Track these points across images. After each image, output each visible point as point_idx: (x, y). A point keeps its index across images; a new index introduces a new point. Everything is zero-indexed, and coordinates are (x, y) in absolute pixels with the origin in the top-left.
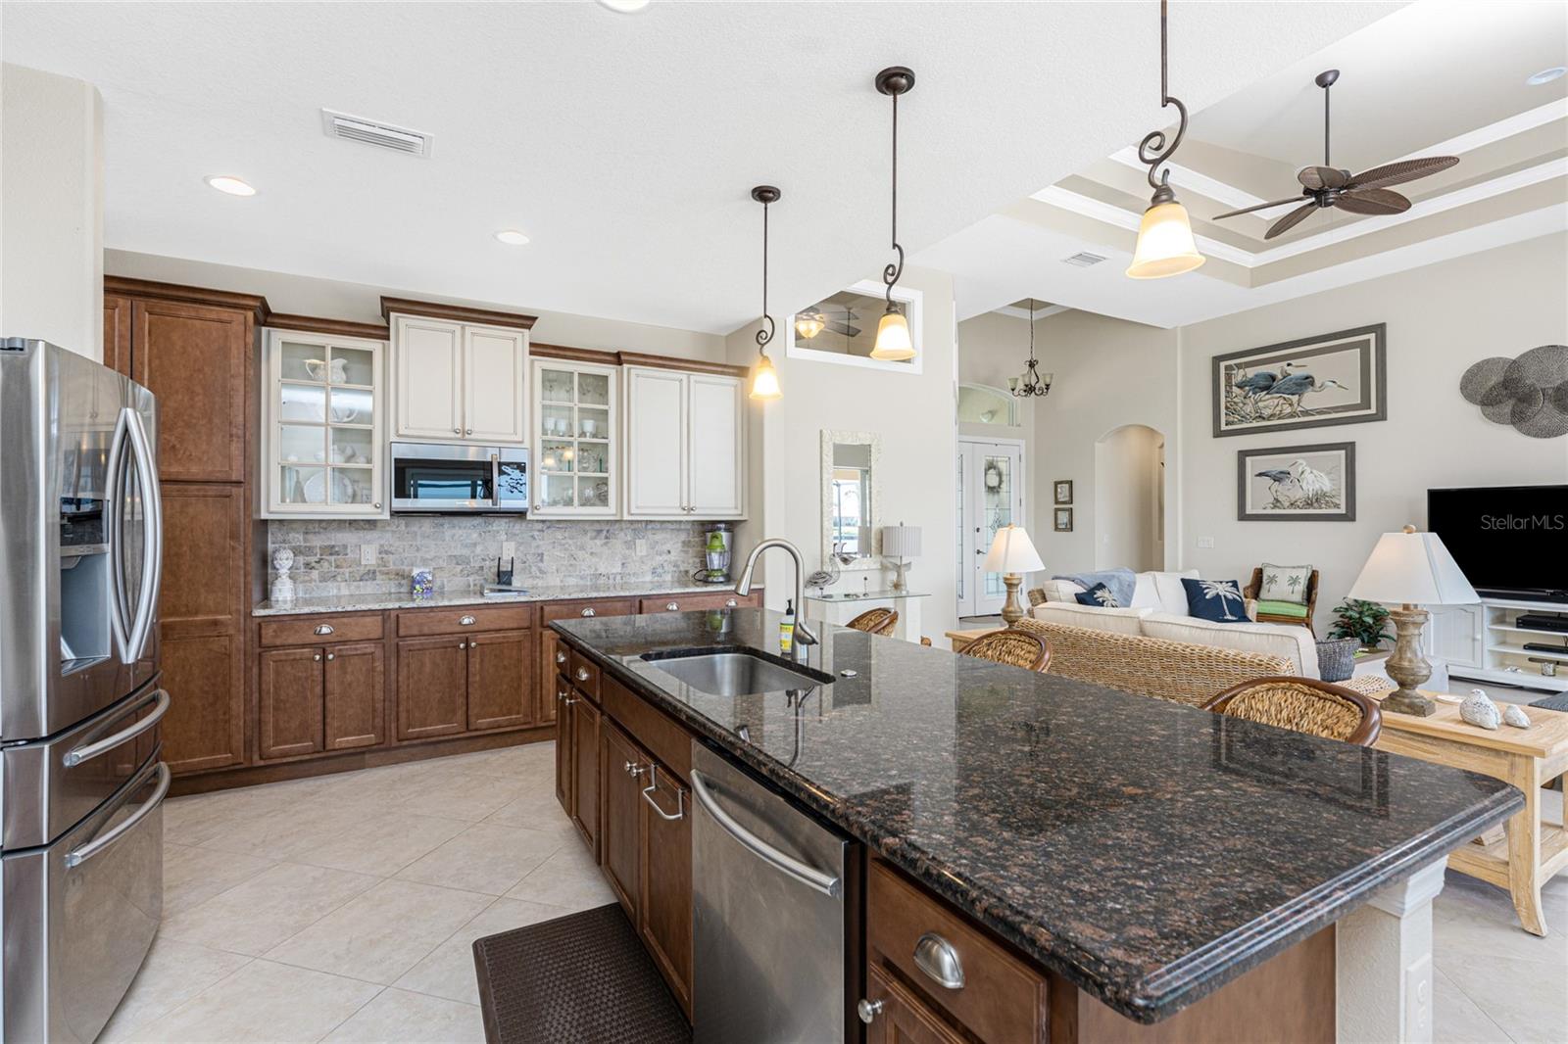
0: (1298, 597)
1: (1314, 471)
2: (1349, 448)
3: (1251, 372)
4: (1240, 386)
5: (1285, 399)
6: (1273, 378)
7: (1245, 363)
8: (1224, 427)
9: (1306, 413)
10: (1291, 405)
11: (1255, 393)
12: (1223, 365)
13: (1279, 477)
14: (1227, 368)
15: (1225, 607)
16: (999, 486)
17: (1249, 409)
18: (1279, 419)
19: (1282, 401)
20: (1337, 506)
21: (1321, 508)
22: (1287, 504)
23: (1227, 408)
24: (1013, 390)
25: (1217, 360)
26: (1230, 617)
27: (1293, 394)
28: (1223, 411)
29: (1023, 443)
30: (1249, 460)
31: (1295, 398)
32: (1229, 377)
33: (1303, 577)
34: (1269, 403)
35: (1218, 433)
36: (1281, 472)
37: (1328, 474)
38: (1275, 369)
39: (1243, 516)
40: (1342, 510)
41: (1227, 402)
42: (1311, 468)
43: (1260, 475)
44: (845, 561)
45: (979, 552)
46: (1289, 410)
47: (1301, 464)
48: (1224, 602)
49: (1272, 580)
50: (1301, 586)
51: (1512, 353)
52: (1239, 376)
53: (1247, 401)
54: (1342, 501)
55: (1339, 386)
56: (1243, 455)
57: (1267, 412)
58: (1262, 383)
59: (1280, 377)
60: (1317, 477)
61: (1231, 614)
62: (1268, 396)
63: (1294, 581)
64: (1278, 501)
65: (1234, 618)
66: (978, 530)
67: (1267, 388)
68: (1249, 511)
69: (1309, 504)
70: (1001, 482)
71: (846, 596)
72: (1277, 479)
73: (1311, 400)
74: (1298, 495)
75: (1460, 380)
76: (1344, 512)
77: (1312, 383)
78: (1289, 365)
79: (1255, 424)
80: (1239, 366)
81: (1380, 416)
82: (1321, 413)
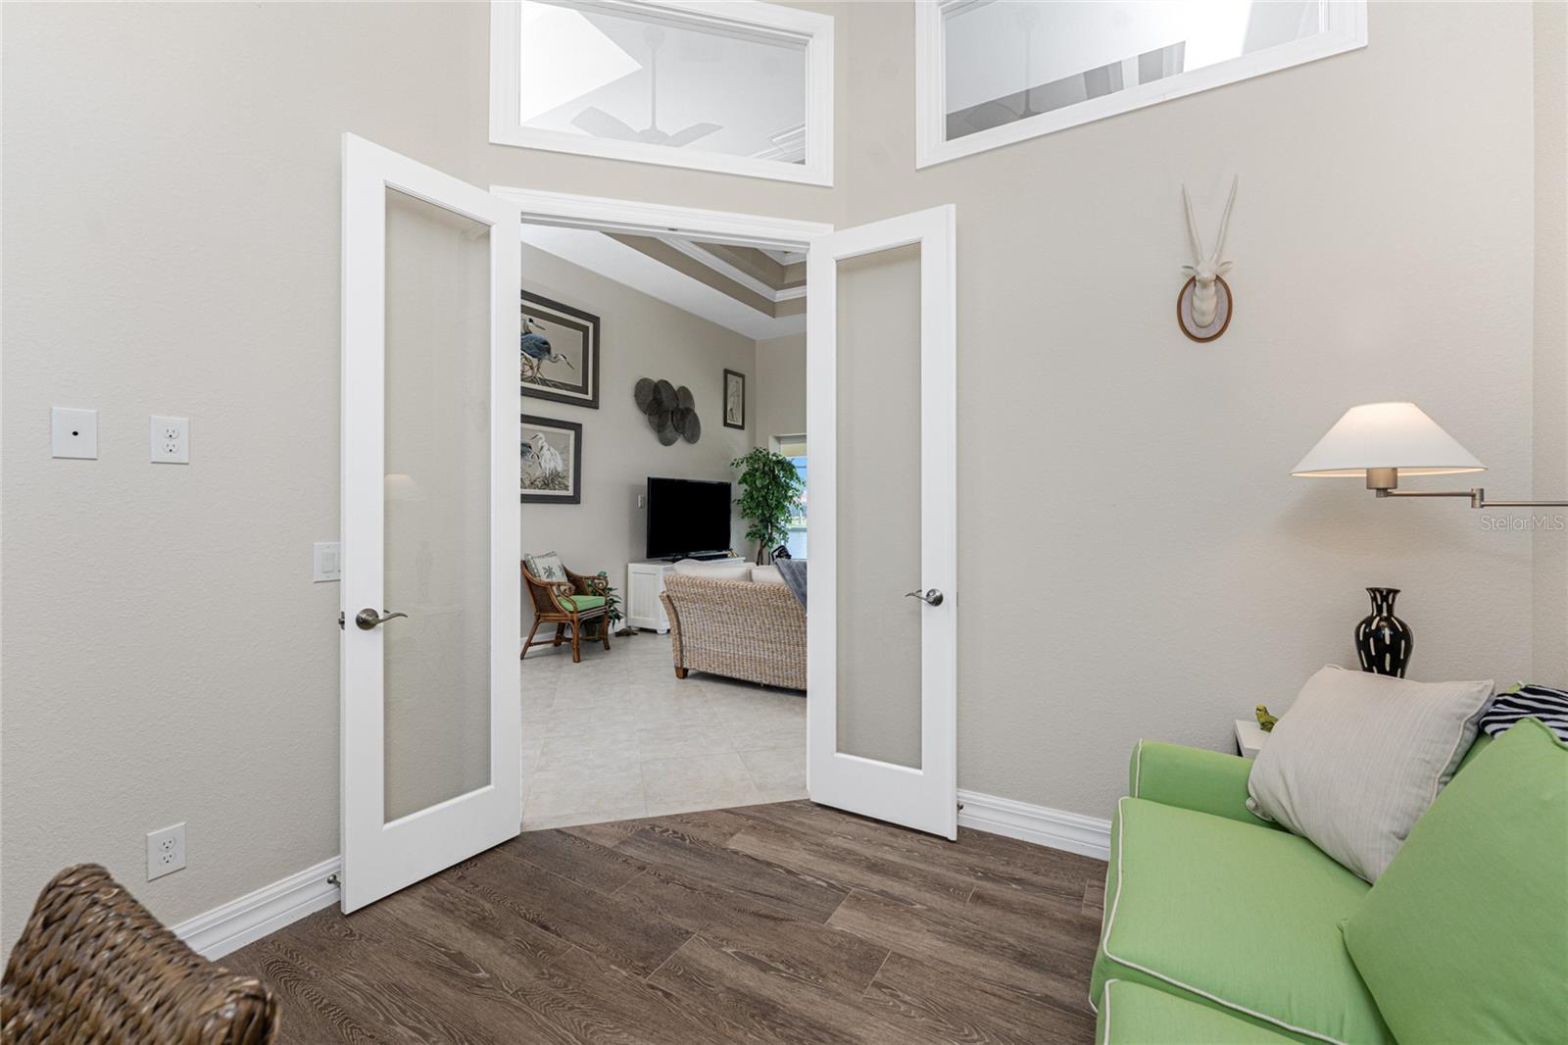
1: (551, 449)
2: (577, 428)
9: (544, 382)
10: (532, 368)
20: (566, 488)
21: (554, 489)
27: (533, 356)
31: (535, 361)
36: (524, 444)
40: (570, 492)
42: (549, 445)
47: (541, 438)
51: (654, 379)
54: (571, 483)
55: (568, 363)
60: (553, 455)
69: (546, 485)
73: (550, 370)
75: (635, 389)
76: (572, 494)
77: (548, 351)
78: (531, 321)
81: (594, 404)
82: (555, 385)
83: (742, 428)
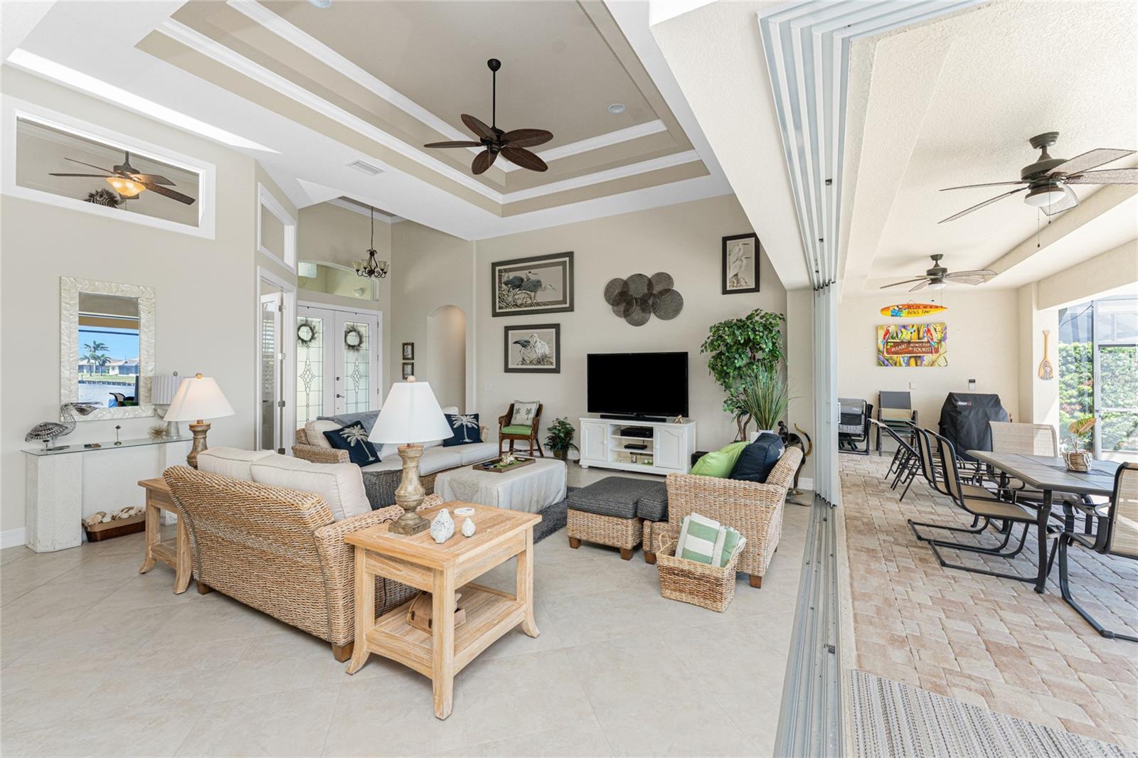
0: (529, 423)
1: (541, 341)
2: (557, 327)
3: (512, 275)
4: (506, 284)
5: (528, 294)
6: (522, 280)
7: (509, 269)
8: (498, 311)
9: (538, 304)
10: (531, 298)
11: (513, 289)
12: (497, 268)
13: (525, 344)
14: (500, 271)
15: (465, 433)
16: (359, 345)
17: (510, 299)
18: (525, 307)
19: (526, 296)
20: (552, 364)
21: (544, 365)
22: (528, 362)
23: (499, 297)
24: (358, 271)
25: (494, 265)
26: (467, 440)
27: (532, 291)
28: (497, 300)
29: (380, 314)
30: (510, 332)
31: (533, 294)
32: (500, 277)
33: (534, 408)
34: (521, 296)
35: (495, 314)
36: (526, 341)
37: (548, 343)
38: (522, 274)
39: (507, 370)
40: (554, 367)
41: (499, 294)
42: (540, 339)
43: (516, 343)
44: (82, 411)
45: (338, 396)
46: (529, 302)
47: (535, 336)
48: (465, 430)
49: (518, 411)
50: (532, 415)
51: (625, 277)
52: (505, 277)
53: (510, 294)
54: (554, 361)
55: (554, 289)
56: (507, 329)
57: (519, 302)
58: (517, 283)
59: (526, 280)
60: (542, 345)
61: (469, 438)
62: (520, 292)
63: (529, 412)
64: (524, 359)
65: (470, 441)
66: (338, 379)
67: (519, 286)
68: (510, 366)
69: (539, 362)
70: (361, 342)
71: (86, 446)
72: (524, 346)
73: (541, 296)
74: (534, 356)
75: (604, 290)
77: (541, 285)
78: (530, 272)
79: (513, 310)
80: (506, 270)
81: (571, 309)
82: (545, 304)
83: (757, 289)
